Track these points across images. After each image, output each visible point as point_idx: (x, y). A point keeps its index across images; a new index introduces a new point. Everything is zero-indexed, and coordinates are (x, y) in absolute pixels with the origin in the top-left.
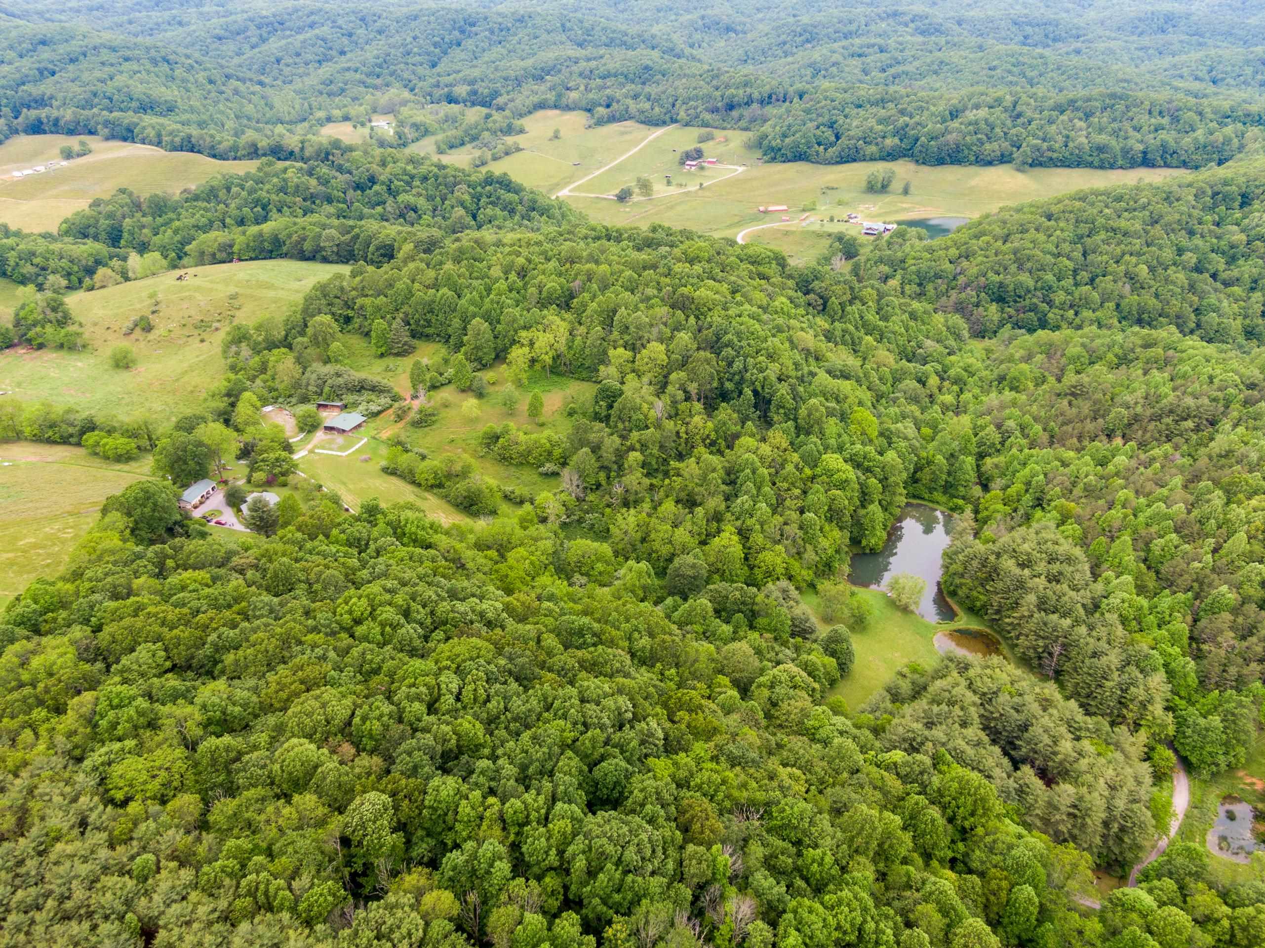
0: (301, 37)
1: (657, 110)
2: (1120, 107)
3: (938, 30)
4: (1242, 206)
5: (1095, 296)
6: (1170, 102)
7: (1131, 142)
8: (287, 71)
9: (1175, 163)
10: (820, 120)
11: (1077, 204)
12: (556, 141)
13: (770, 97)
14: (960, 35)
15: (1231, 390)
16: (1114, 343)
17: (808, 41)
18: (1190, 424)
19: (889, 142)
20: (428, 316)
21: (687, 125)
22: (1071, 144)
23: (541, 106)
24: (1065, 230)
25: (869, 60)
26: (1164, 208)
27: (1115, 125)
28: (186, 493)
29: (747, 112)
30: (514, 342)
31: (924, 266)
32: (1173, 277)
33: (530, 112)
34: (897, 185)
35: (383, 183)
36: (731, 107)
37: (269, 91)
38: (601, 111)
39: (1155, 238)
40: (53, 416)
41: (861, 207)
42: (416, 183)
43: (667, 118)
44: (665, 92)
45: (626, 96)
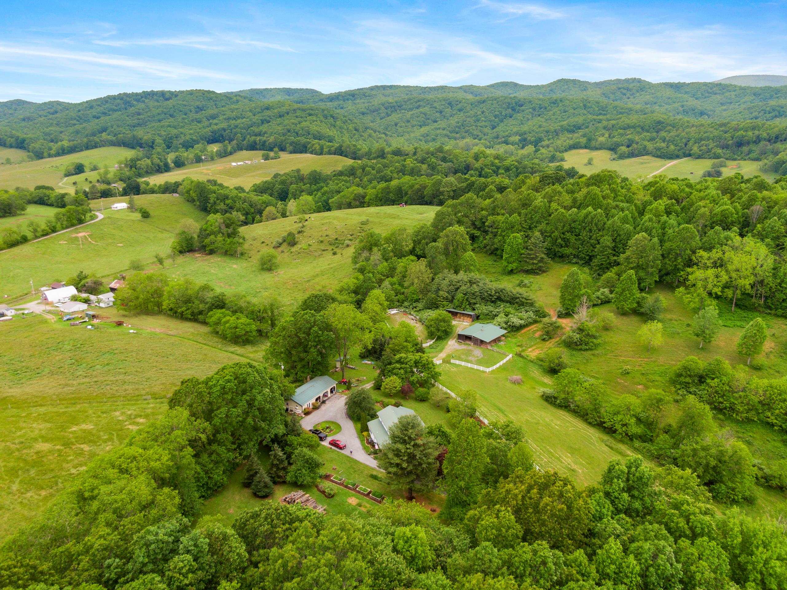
0: (410, 113)
1: (672, 148)
8: (400, 130)
12: (589, 166)
13: (777, 137)
20: (568, 235)
21: (699, 157)
23: (575, 146)
28: (299, 390)
29: (756, 148)
33: (566, 150)
35: (476, 169)
36: (740, 144)
37: (388, 138)
38: (624, 149)
40: (190, 292)
42: (502, 171)
43: (680, 153)
44: (678, 136)
45: (644, 140)
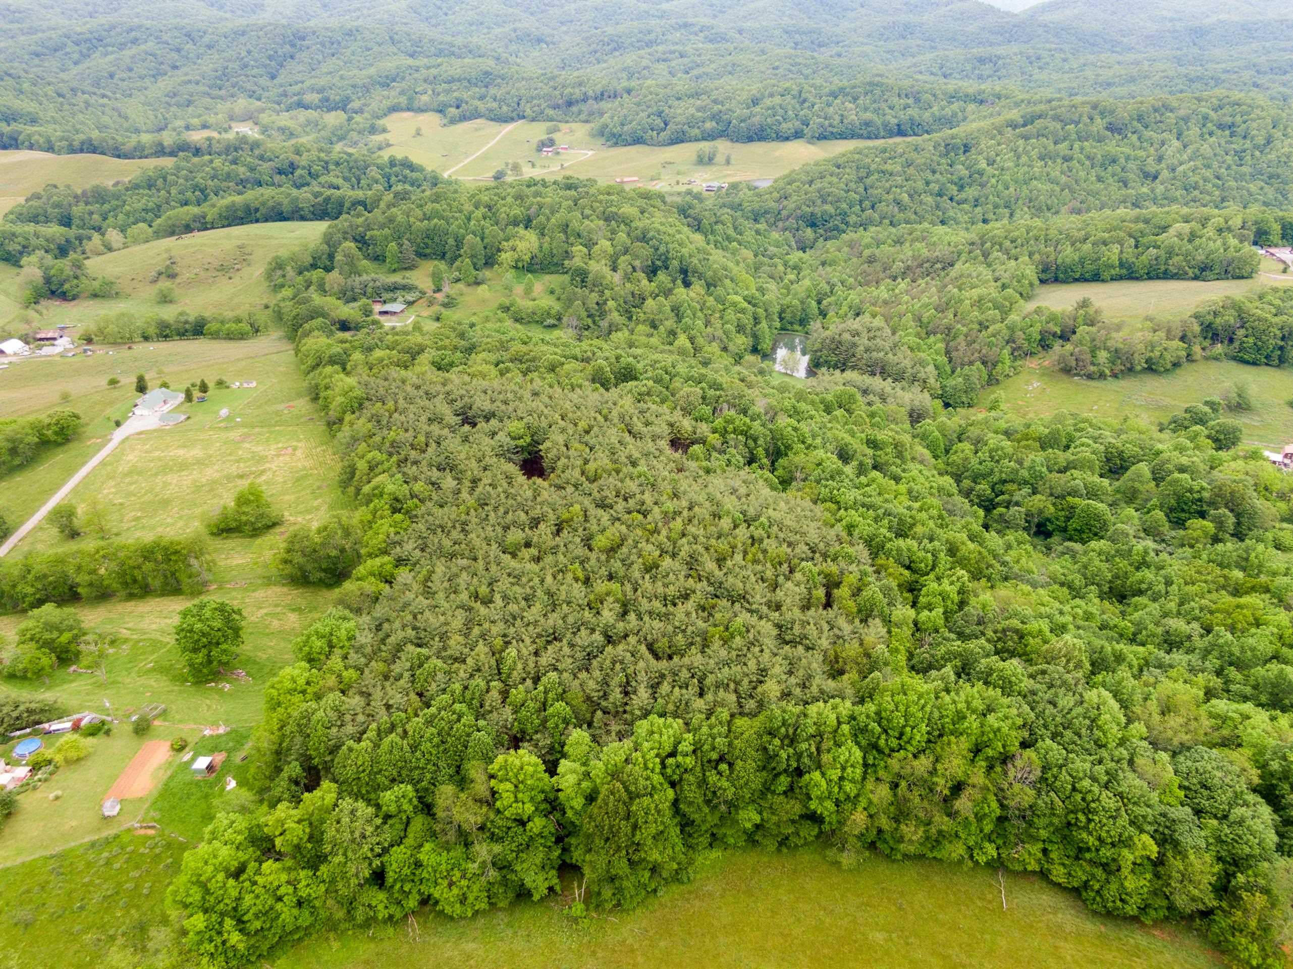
0: (127, 53)
1: (505, 108)
2: (878, 92)
3: (723, 39)
4: (965, 152)
5: (876, 216)
6: (912, 87)
7: (888, 117)
8: (123, 85)
9: (920, 132)
10: (650, 110)
11: (857, 156)
12: (420, 138)
13: (602, 94)
14: (742, 42)
15: (961, 247)
16: (891, 233)
17: (615, 49)
18: (939, 266)
19: (709, 125)
20: (426, 240)
21: (533, 120)
22: (845, 121)
23: (394, 109)
24: (850, 174)
25: (673, 63)
26: (914, 155)
27: (875, 105)
29: (584, 107)
30: (499, 250)
31: (756, 206)
32: (925, 200)
33: (385, 115)
34: (720, 158)
35: (304, 168)
36: (570, 104)
37: (116, 103)
38: (453, 110)
39: (911, 175)
41: (697, 175)
42: (332, 167)
43: (514, 115)
44: (508, 93)
45: (473, 98)
